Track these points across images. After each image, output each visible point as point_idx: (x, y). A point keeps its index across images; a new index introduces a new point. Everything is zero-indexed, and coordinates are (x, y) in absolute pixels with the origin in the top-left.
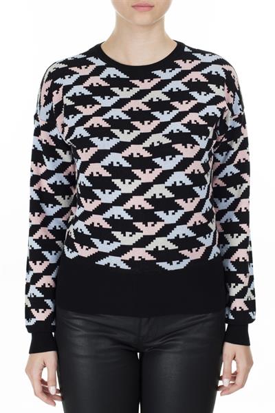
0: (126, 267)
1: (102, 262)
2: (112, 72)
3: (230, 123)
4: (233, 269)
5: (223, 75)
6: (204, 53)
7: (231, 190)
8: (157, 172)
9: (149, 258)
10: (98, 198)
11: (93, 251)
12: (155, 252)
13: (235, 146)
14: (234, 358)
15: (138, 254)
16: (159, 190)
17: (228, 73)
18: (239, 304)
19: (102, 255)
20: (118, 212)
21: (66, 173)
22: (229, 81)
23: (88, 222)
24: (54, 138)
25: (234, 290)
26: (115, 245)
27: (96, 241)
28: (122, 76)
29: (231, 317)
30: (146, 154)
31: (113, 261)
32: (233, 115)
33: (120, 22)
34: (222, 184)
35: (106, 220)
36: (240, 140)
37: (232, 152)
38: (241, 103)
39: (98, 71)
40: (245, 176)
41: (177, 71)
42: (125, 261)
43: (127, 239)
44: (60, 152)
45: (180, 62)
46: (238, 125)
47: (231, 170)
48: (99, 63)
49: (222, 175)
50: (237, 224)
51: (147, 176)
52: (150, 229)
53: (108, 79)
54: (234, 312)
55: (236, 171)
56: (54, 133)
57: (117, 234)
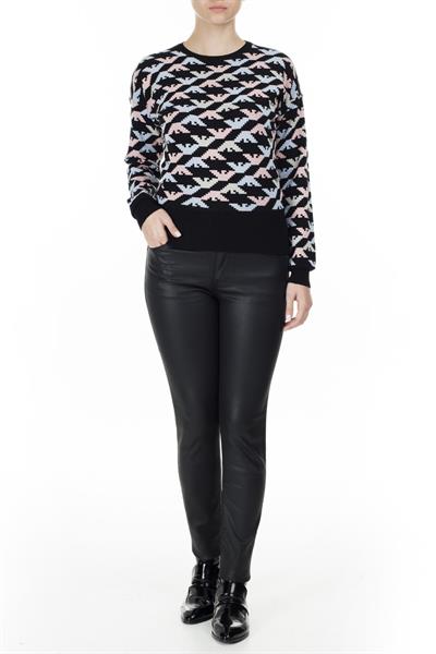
0: (206, 206)
1: (186, 203)
2: (192, 60)
3: (290, 105)
4: (294, 225)
5: (283, 65)
6: (268, 49)
7: (290, 161)
8: (228, 131)
9: (223, 199)
10: (180, 151)
11: (179, 195)
12: (227, 195)
13: (293, 124)
14: (295, 299)
15: (215, 195)
16: (230, 146)
17: (288, 64)
18: (299, 252)
19: (186, 197)
20: (197, 162)
21: (154, 144)
22: (288, 70)
23: (174, 172)
24: (145, 117)
25: (295, 241)
26: (196, 189)
27: (181, 187)
28: (200, 63)
29: (293, 264)
30: (219, 117)
31: (195, 201)
32: (291, 98)
33: (199, 23)
34: (282, 156)
35: (188, 168)
36: (297, 119)
37: (290, 129)
38: (298, 88)
39: (180, 60)
40: (301, 149)
41: (245, 60)
42: (204, 201)
43: (205, 184)
44: (149, 127)
45: (247, 54)
46: (296, 107)
47: (289, 144)
48: (181, 54)
49: (282, 148)
50: (295, 187)
51: (220, 134)
52: (223, 176)
53: (188, 65)
54: (295, 260)
55: (294, 146)
56: (144, 112)
57: (197, 180)
